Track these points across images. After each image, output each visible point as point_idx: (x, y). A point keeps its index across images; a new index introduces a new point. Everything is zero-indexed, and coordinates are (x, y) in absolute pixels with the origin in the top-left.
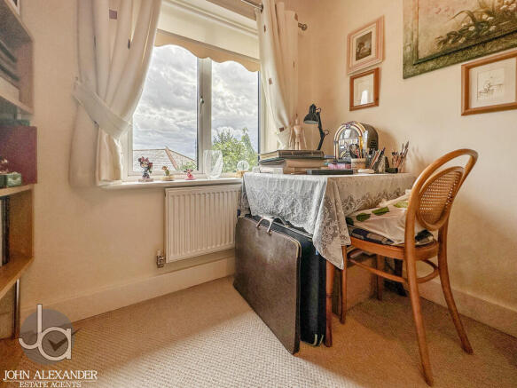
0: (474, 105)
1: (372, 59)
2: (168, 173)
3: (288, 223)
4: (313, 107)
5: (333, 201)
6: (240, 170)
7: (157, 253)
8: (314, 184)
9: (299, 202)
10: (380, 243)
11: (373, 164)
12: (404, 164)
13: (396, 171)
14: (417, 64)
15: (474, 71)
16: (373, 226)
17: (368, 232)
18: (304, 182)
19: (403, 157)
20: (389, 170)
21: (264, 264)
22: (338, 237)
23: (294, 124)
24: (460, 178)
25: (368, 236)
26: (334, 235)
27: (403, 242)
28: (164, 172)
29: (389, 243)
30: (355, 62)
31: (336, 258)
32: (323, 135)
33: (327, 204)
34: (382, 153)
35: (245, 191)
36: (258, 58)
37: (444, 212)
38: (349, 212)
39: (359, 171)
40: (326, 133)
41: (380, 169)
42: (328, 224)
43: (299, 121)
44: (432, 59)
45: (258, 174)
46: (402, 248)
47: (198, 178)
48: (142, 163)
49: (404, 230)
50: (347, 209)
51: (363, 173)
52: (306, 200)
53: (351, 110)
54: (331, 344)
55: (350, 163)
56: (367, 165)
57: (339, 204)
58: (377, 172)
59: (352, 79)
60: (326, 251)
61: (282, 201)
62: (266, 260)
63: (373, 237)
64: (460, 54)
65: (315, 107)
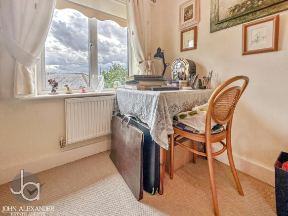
0: (250, 49)
1: (193, 21)
2: (68, 89)
3: (140, 120)
4: (159, 49)
5: (163, 108)
6: (115, 87)
7: (60, 138)
8: (153, 97)
9: (145, 107)
10: (192, 132)
11: (191, 84)
12: (210, 84)
13: (205, 88)
14: (218, 24)
15: (249, 29)
16: (188, 122)
17: (186, 125)
18: (147, 95)
19: (209, 79)
20: (201, 87)
21: (124, 145)
22: (165, 130)
23: (148, 59)
24: (239, 93)
25: (185, 128)
26: (163, 129)
27: (205, 132)
28: (66, 88)
29: (197, 132)
30: (184, 23)
31: (164, 143)
32: (165, 66)
33: (159, 110)
34: (197, 77)
35: (116, 100)
36: (126, 18)
37: (230, 113)
38: (175, 113)
39: (183, 88)
40: (167, 65)
41: (195, 87)
42: (159, 122)
43: (151, 58)
44: (226, 21)
45: (124, 90)
46: (204, 135)
47: (88, 92)
48: (50, 83)
49: (205, 125)
50: (173, 111)
51: (185, 90)
52: (148, 106)
53: (181, 51)
54: (163, 193)
55: (178, 83)
56: (188, 84)
57: (167, 109)
58: (194, 89)
59: (182, 33)
60: (158, 139)
61: (136, 106)
62: (125, 143)
63: (188, 129)
64: (242, 18)
65: (160, 49)
